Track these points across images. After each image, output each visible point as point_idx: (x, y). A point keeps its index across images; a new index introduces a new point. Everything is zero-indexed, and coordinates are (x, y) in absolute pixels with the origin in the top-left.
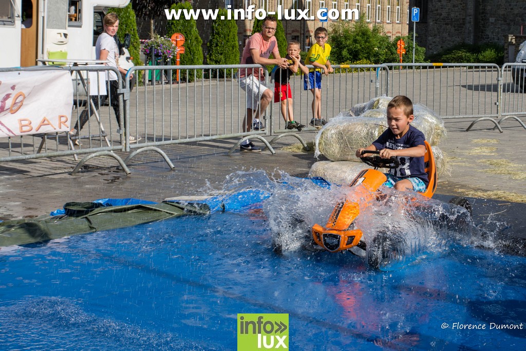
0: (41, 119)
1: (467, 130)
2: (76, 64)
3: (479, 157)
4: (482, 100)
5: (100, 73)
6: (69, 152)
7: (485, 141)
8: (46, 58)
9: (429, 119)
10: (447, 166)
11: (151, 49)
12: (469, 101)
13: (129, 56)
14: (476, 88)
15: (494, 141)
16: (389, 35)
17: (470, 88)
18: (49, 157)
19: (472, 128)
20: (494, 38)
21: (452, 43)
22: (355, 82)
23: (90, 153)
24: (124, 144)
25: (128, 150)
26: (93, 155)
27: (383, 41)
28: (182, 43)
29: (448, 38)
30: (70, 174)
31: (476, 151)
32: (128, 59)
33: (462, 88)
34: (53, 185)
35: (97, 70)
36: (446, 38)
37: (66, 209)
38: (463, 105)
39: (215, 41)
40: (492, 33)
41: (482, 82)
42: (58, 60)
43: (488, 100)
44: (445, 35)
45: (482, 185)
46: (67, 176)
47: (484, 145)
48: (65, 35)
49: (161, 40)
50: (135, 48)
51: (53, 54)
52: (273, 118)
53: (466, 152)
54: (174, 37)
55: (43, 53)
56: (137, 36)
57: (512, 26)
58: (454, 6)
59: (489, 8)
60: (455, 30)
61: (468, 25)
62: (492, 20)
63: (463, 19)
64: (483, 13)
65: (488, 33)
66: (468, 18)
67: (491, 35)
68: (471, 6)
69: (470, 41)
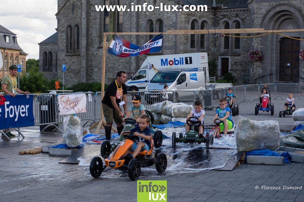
20: (97, 80)
21: (72, 82)
29: (70, 80)
36: (68, 80)
40: (96, 77)
44: (68, 78)
57: (108, 73)
58: (73, 62)
59: (94, 63)
60: (74, 75)
61: (82, 73)
62: (96, 70)
63: (79, 69)
64: (90, 66)
65: (93, 77)
66: (82, 69)
67: (95, 78)
68: (84, 62)
69: (84, 81)
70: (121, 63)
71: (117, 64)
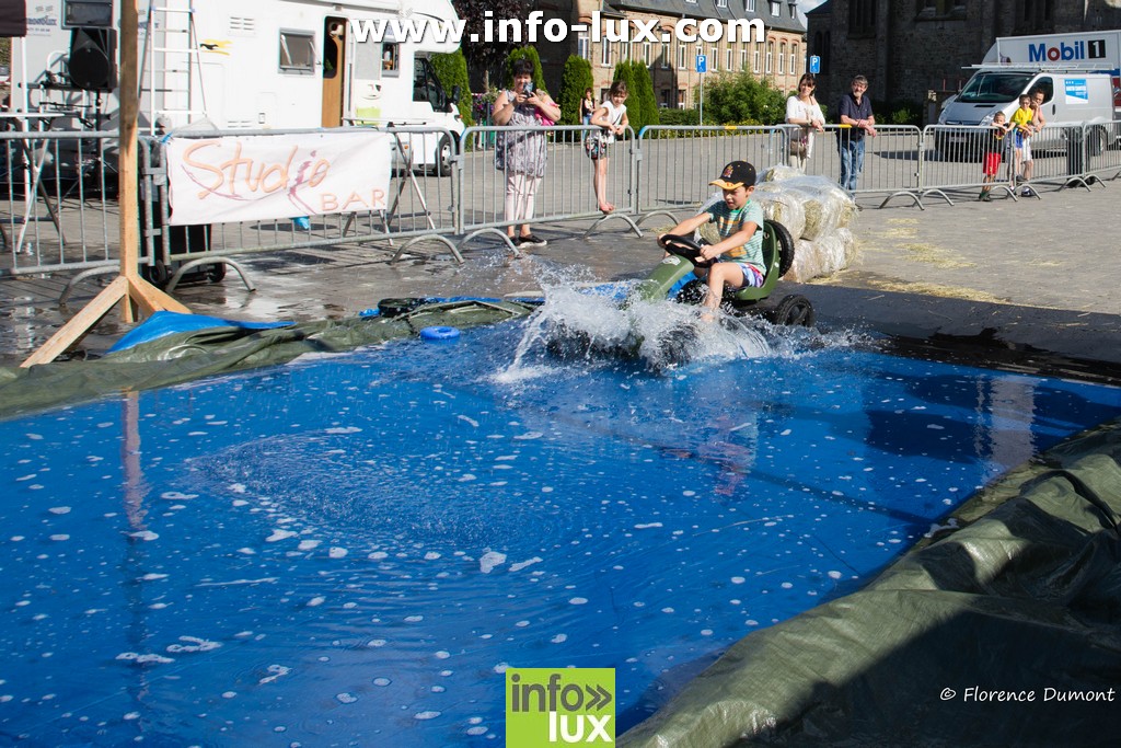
0: (349, 194)
1: (881, 207)
2: (391, 125)
3: (896, 241)
4: (899, 170)
5: (427, 135)
6: (382, 236)
7: (902, 221)
8: (353, 117)
9: (836, 193)
10: (859, 253)
11: (486, 106)
12: (883, 171)
13: (458, 113)
14: (892, 156)
15: (914, 221)
16: (782, 89)
17: (884, 155)
18: (361, 243)
19: (887, 205)
20: (910, 95)
22: (743, 146)
23: (412, 237)
24: (457, 225)
25: (462, 232)
26: (418, 239)
27: (775, 97)
30: (388, 263)
31: (893, 233)
32: (457, 117)
33: (875, 156)
34: (363, 278)
35: (422, 133)
37: (379, 307)
39: (565, 95)
40: (909, 88)
41: (899, 148)
42: (368, 119)
43: (906, 170)
45: (902, 276)
46: (384, 265)
47: (902, 225)
48: (378, 87)
50: (466, 104)
51: (362, 110)
52: (640, 192)
53: (880, 235)
55: (349, 110)
56: (469, 90)
57: (932, 81)
59: (904, 57)
62: (908, 72)
63: (874, 71)
64: (896, 63)
65: (902, 88)
67: (906, 90)
68: (882, 54)
69: (882, 98)
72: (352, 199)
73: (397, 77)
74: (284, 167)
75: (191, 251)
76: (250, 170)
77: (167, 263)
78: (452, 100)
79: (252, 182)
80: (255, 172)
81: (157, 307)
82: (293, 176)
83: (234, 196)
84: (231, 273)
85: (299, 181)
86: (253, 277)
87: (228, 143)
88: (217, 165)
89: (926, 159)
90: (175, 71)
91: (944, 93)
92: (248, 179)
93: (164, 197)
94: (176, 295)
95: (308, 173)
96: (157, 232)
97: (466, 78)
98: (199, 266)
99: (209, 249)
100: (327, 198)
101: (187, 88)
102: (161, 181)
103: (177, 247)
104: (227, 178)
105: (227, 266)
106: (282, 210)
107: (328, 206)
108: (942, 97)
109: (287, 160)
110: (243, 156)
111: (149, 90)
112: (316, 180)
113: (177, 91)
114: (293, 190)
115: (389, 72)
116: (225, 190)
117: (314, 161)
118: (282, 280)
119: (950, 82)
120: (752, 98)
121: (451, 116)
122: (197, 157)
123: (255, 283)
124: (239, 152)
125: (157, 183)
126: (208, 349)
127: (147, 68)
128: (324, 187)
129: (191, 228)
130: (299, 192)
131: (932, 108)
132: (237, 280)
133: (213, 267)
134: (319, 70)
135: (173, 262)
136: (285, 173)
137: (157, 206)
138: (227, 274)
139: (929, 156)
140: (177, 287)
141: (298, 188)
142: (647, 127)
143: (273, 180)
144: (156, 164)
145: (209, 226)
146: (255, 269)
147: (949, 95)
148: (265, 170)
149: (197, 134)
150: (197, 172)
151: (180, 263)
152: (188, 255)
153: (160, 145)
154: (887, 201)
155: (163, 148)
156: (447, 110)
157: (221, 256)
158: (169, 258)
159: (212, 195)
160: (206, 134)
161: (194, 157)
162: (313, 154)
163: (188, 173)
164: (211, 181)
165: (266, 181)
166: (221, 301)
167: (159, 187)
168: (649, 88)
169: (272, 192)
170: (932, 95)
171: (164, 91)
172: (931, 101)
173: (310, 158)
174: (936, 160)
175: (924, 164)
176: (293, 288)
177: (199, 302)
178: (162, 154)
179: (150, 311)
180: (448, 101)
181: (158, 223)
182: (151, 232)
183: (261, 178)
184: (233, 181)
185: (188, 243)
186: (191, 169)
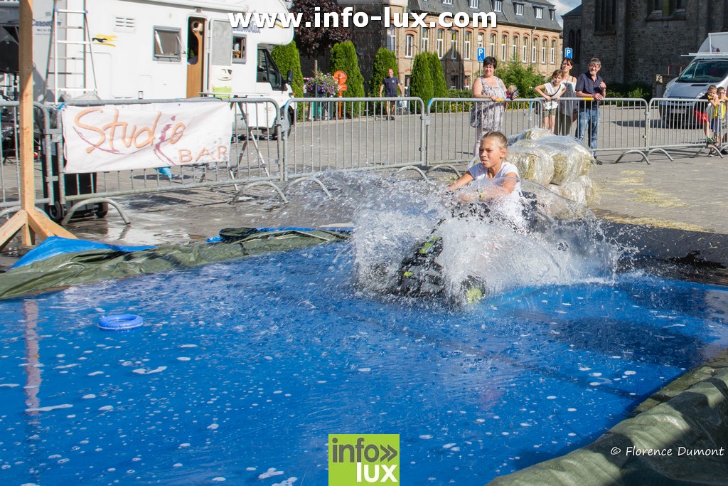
0: (201, 149)
1: (617, 162)
2: (236, 97)
3: (627, 187)
4: (630, 134)
5: (259, 104)
6: (229, 181)
7: (632, 173)
9: (578, 149)
10: (597, 195)
11: (314, 86)
12: (618, 135)
13: (291, 92)
14: (625, 124)
15: (642, 173)
16: (544, 75)
17: (619, 123)
19: (622, 159)
20: (642, 78)
23: (248, 183)
24: (282, 174)
25: (286, 180)
26: (252, 184)
27: (538, 80)
28: (345, 81)
30: (229, 203)
31: (625, 181)
32: (290, 94)
33: (612, 124)
34: (213, 214)
35: (255, 102)
37: (221, 235)
38: (612, 139)
39: (376, 79)
40: (641, 72)
41: (631, 119)
42: (219, 93)
43: (636, 134)
45: (630, 213)
47: (633, 176)
48: (230, 71)
49: (323, 77)
50: (299, 85)
51: (218, 89)
53: (615, 183)
54: (336, 74)
55: (208, 89)
56: (301, 75)
57: (660, 67)
58: (605, 47)
59: (638, 49)
60: (607, 70)
61: (618, 65)
62: (641, 60)
63: (614, 60)
64: (632, 54)
65: (636, 73)
66: (618, 59)
67: (639, 75)
68: (621, 47)
69: (620, 80)
70: (681, 47)
71: (675, 51)
72: (202, 153)
73: (244, 63)
74: (151, 129)
75: (81, 193)
76: (125, 130)
77: (63, 202)
78: (287, 81)
79: (127, 140)
80: (129, 132)
81: (50, 234)
82: (158, 135)
83: (113, 151)
84: (112, 211)
85: (163, 139)
86: (129, 214)
87: (109, 109)
88: (101, 127)
89: (651, 127)
90: (73, 58)
91: (668, 77)
92: (124, 138)
93: (60, 151)
94: (69, 227)
95: (169, 133)
96: (56, 178)
97: (299, 65)
98: (86, 205)
99: (95, 192)
100: (184, 153)
101: (82, 72)
102: (58, 139)
103: (71, 190)
104: (108, 137)
105: (110, 206)
106: (149, 161)
107: (184, 159)
108: (667, 79)
109: (153, 123)
110: (120, 120)
111: (54, 73)
112: (175, 138)
113: (75, 74)
114: (157, 147)
115: (238, 59)
116: (107, 146)
117: (174, 124)
118: (152, 216)
119: (673, 67)
120: (520, 81)
121: (286, 93)
122: (86, 120)
123: (130, 218)
124: (117, 117)
125: (55, 141)
126: (87, 266)
127: (52, 56)
128: (181, 144)
129: (81, 175)
130: (162, 148)
131: (659, 88)
132: (116, 216)
133: (97, 206)
134: (184, 58)
135: (67, 202)
136: (152, 133)
137: (55, 159)
138: (109, 212)
139: (654, 124)
140: (70, 222)
141: (161, 145)
142: (434, 99)
143: (142, 140)
144: (54, 126)
145: (95, 174)
146: (131, 208)
147: (672, 78)
148: (136, 132)
149: (86, 103)
150: (85, 133)
151: (72, 203)
152: (79, 196)
153: (56, 112)
154: (621, 157)
155: (59, 113)
156: (283, 89)
157: (104, 197)
158: (64, 199)
159: (97, 150)
160: (92, 103)
161: (82, 121)
162: (173, 118)
163: (78, 133)
164: (96, 139)
165: (137, 139)
166: (103, 231)
167: (56, 144)
168: (441, 74)
169: (141, 148)
170: (659, 78)
171: (66, 73)
172: (658, 83)
173: (171, 122)
174: (659, 127)
175: (649, 130)
176: (158, 222)
177: (87, 232)
178: (59, 119)
179: (44, 237)
180: (284, 82)
181: (56, 172)
182: (51, 178)
183: (134, 137)
184: (112, 140)
185: (78, 187)
186: (80, 130)
